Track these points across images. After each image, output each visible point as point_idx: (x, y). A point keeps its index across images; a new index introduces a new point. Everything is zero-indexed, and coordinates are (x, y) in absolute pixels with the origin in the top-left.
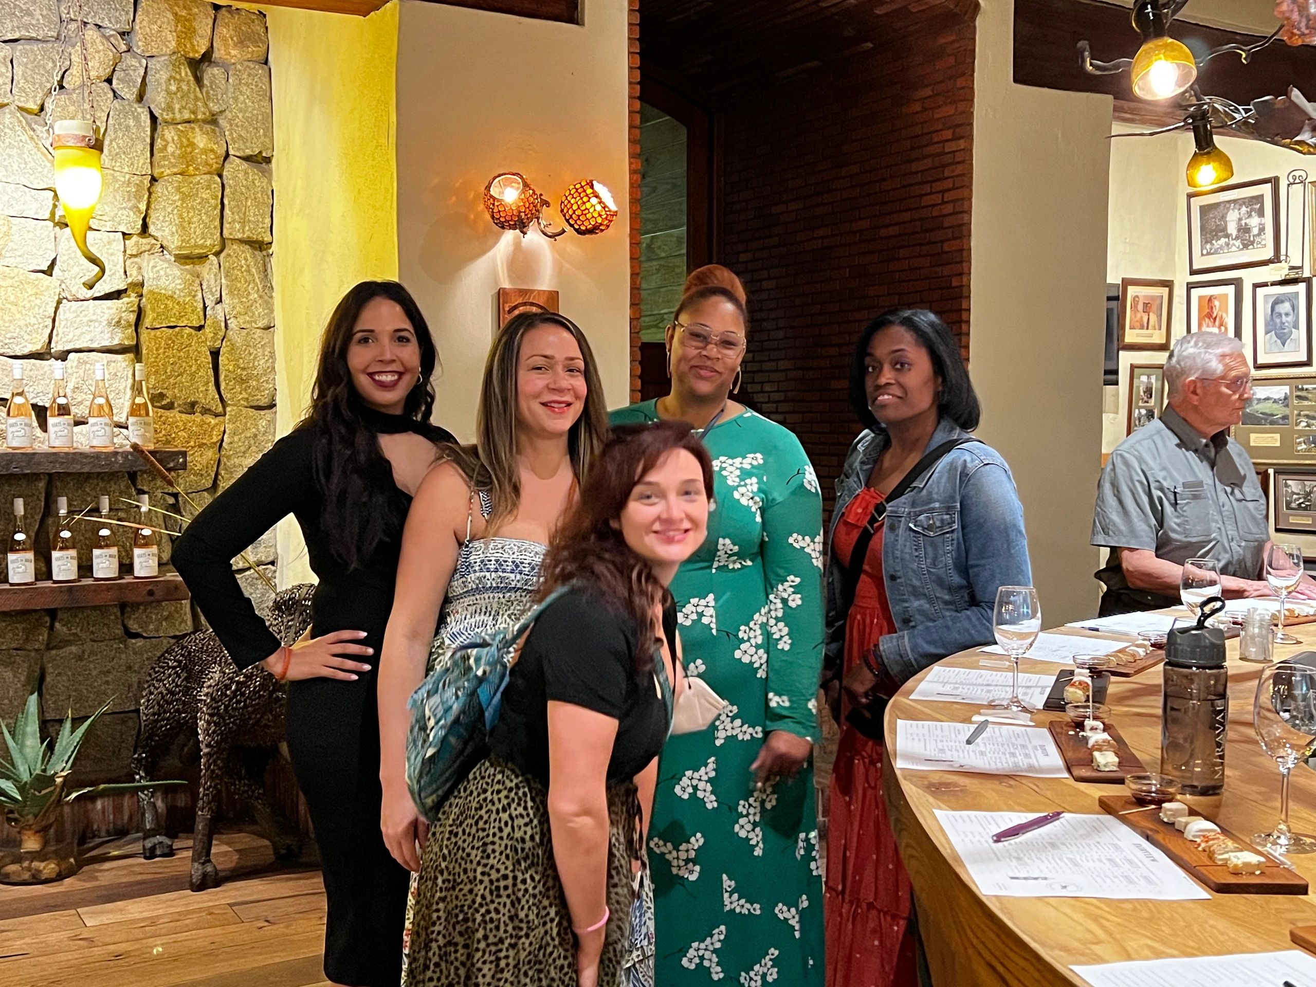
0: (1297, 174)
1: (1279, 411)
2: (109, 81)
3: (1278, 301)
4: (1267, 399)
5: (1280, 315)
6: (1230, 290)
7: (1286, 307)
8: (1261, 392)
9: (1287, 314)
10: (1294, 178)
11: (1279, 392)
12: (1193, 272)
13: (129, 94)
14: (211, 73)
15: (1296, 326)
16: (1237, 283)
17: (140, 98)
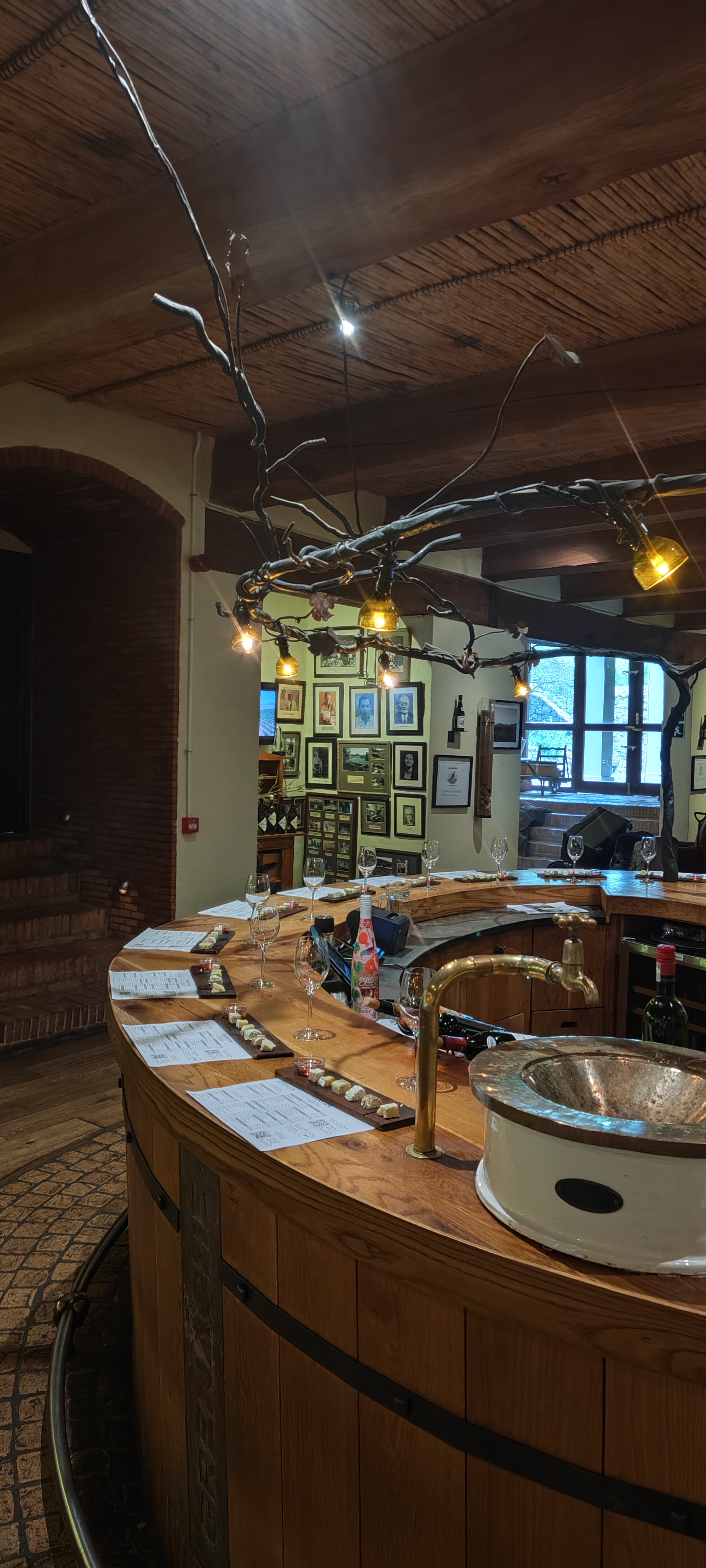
1: (363, 762)
3: (363, 698)
4: (357, 756)
5: (364, 706)
6: (336, 689)
8: (353, 751)
11: (364, 751)
12: (316, 676)
15: (372, 714)
16: (341, 686)
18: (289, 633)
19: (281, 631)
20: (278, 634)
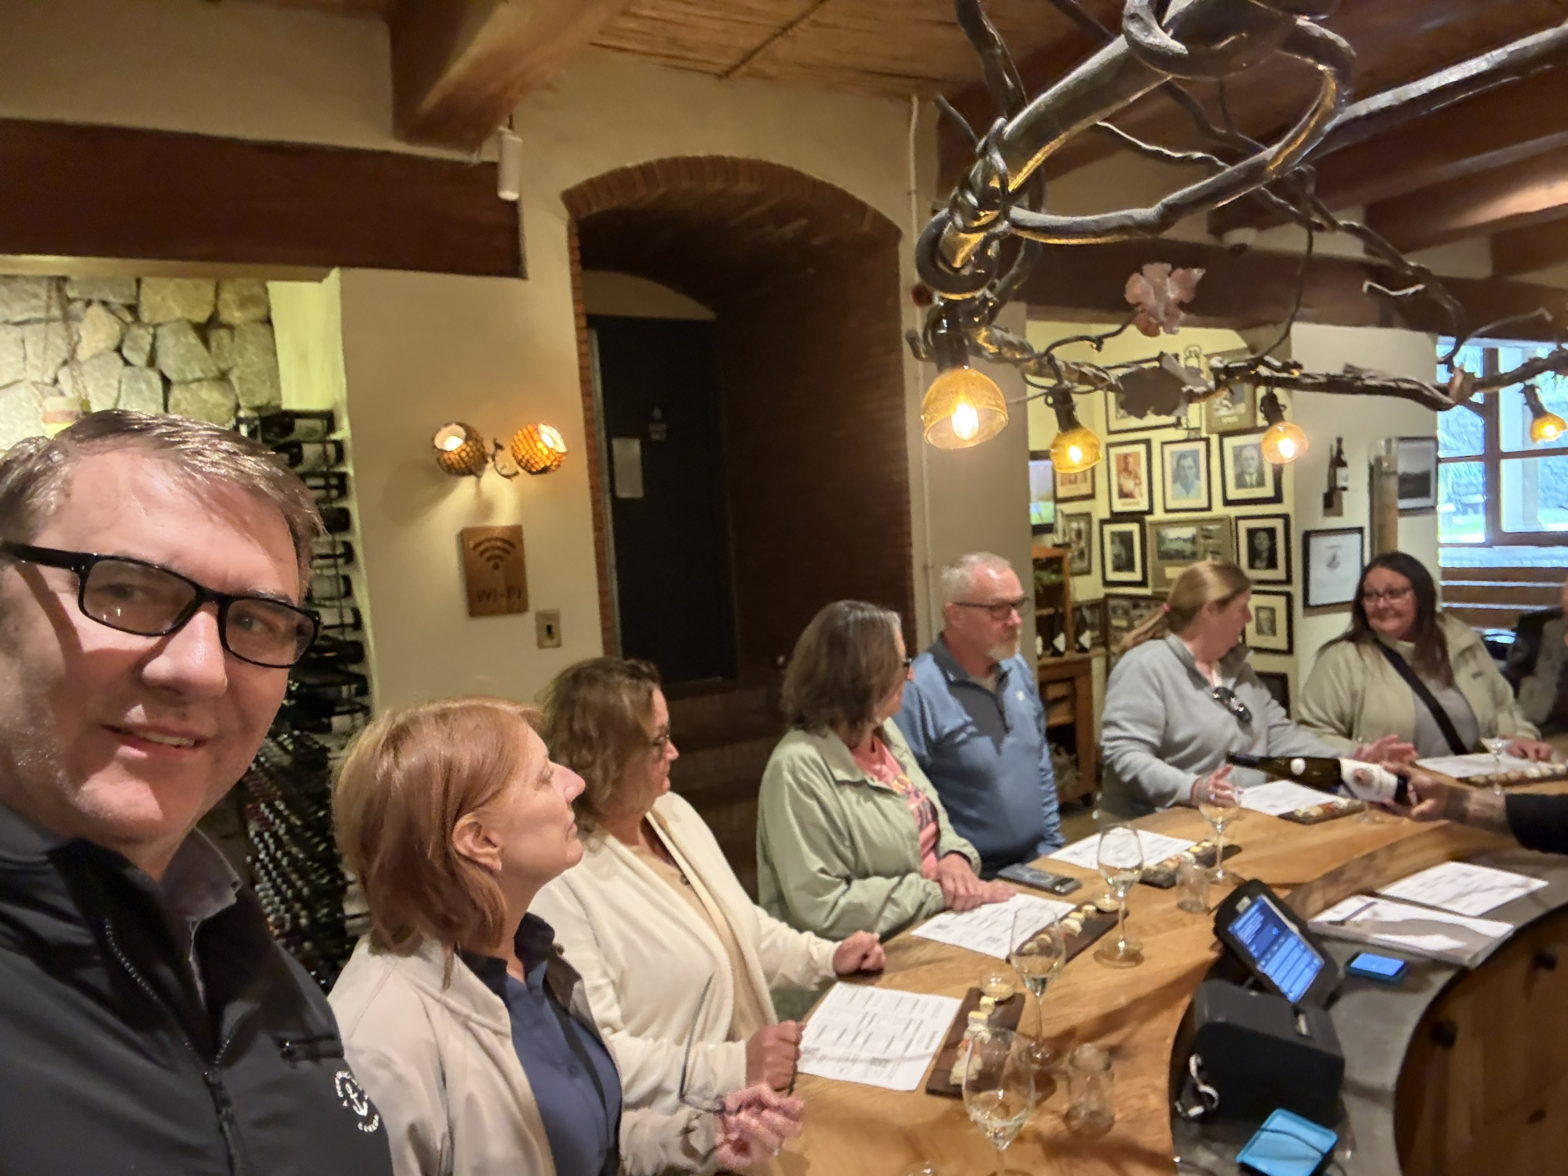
0: (1192, 349)
1: (1188, 548)
2: (119, 350)
3: (1182, 456)
4: (1178, 539)
5: (1184, 467)
7: (1188, 462)
8: (1172, 533)
9: (1190, 467)
10: (1190, 352)
11: (1188, 532)
12: (1110, 433)
13: (138, 359)
14: (219, 336)
15: (1198, 477)
16: (1148, 442)
17: (152, 362)
18: (1075, 377)
19: (1057, 373)
20: (1050, 382)
